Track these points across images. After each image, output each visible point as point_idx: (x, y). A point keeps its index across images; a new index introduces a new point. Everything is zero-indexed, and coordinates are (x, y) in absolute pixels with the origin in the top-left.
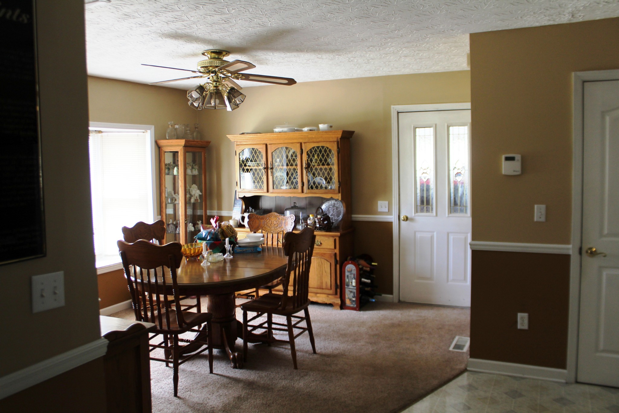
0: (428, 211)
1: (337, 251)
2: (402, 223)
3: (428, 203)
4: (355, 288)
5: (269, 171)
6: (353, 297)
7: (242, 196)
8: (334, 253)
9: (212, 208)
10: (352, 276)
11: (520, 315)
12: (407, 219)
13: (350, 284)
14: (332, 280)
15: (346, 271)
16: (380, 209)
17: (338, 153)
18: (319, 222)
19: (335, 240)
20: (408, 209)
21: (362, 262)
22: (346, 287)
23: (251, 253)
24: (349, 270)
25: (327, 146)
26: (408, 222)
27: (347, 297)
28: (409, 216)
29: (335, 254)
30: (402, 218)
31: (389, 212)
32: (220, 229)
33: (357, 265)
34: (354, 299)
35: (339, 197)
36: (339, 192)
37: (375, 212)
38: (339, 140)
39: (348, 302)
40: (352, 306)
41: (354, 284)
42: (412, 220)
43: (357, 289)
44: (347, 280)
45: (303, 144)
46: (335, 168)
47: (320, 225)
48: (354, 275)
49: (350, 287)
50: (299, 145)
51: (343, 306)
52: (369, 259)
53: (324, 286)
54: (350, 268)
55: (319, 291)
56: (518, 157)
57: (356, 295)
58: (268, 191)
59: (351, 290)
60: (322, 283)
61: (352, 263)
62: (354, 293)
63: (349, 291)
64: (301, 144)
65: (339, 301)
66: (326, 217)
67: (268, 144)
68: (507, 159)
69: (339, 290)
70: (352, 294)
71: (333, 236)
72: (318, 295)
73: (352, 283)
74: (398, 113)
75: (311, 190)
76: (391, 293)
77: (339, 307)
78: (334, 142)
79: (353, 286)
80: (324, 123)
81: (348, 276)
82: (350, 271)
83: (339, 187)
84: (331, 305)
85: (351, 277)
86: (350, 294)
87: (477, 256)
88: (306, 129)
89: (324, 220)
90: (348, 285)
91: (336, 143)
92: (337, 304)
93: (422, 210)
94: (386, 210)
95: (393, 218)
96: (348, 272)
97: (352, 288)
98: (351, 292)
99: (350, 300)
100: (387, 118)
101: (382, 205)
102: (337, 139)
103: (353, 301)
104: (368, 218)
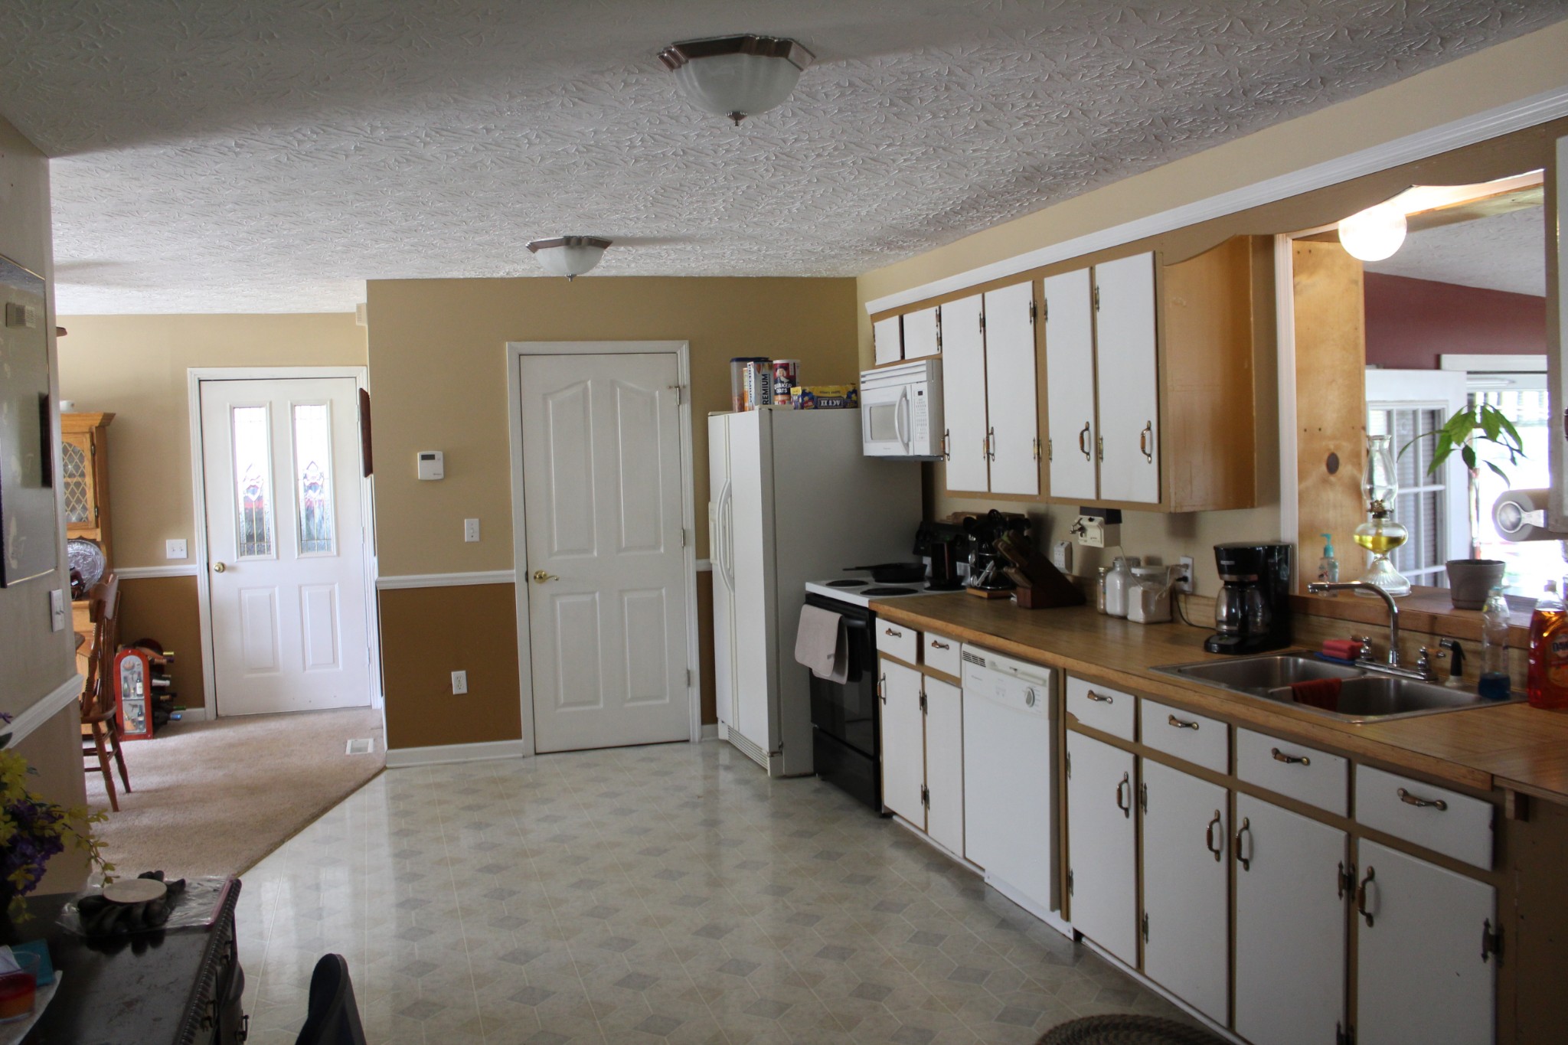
0: (261, 551)
2: (215, 575)
3: (261, 537)
4: (143, 697)
6: (139, 715)
10: (136, 676)
11: (454, 674)
12: (223, 568)
13: (132, 691)
15: (122, 668)
16: (169, 555)
17: (93, 455)
20: (225, 548)
21: (150, 653)
22: (123, 698)
24: (127, 666)
25: (70, 442)
26: (225, 572)
27: (125, 716)
28: (227, 564)
30: (214, 566)
31: (190, 557)
33: (141, 655)
34: (141, 719)
35: (97, 535)
36: (97, 527)
37: (162, 561)
38: (94, 431)
39: (130, 727)
40: (138, 731)
41: (140, 691)
42: (233, 569)
43: (146, 700)
44: (125, 686)
46: (87, 481)
48: (139, 674)
49: (132, 697)
52: (155, 646)
54: (131, 663)
56: (439, 455)
57: (144, 711)
59: (133, 703)
61: (133, 653)
62: (141, 707)
63: (130, 704)
66: (75, 574)
68: (424, 457)
70: (137, 711)
73: (135, 689)
74: (200, 381)
76: (202, 704)
78: (84, 433)
79: (138, 695)
81: (126, 678)
82: (131, 669)
83: (97, 516)
85: (132, 678)
86: (133, 711)
87: (388, 598)
90: (127, 695)
91: (88, 436)
93: (250, 552)
94: (181, 554)
95: (195, 568)
96: (127, 669)
97: (136, 698)
98: (135, 706)
99: (133, 721)
100: (180, 389)
101: (174, 547)
102: (90, 428)
103: (140, 722)
104: (151, 571)
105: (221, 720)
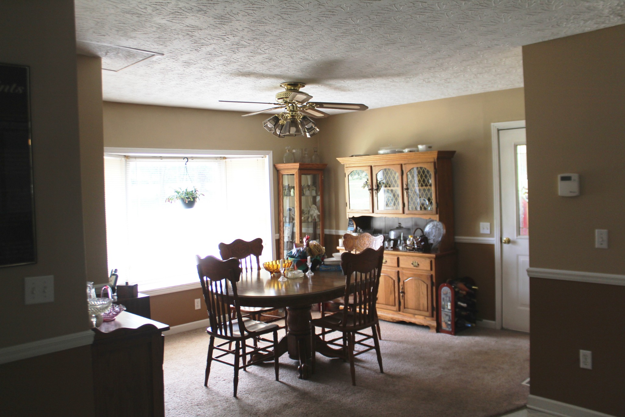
1: (433, 273)
2: (505, 246)
4: (451, 311)
5: (374, 192)
6: (449, 321)
7: (351, 217)
8: (430, 275)
10: (448, 299)
11: (582, 352)
12: (509, 242)
13: (446, 307)
14: (429, 302)
15: (442, 293)
16: (482, 231)
17: (435, 174)
18: (417, 243)
19: (431, 262)
20: (510, 231)
21: (461, 285)
22: (442, 310)
23: (335, 271)
24: (445, 292)
25: (425, 167)
26: (510, 245)
27: (443, 320)
28: (511, 239)
29: (432, 276)
30: (504, 240)
31: (491, 234)
33: (452, 288)
34: (449, 323)
35: (437, 217)
36: (437, 213)
37: (476, 233)
38: (436, 161)
39: (444, 326)
40: (447, 329)
41: (449, 307)
42: (515, 243)
43: (452, 313)
44: (443, 303)
45: (403, 166)
46: (433, 188)
47: (417, 246)
48: (449, 298)
49: (446, 310)
50: (399, 167)
51: (439, 329)
52: (469, 282)
53: (421, 308)
54: (446, 291)
55: (417, 312)
56: (575, 176)
57: (451, 319)
58: (373, 212)
59: (446, 313)
60: (419, 304)
61: (447, 286)
62: (449, 316)
63: (445, 314)
64: (401, 165)
65: (434, 324)
66: (424, 238)
67: (373, 166)
68: (564, 179)
69: (435, 313)
70: (448, 318)
71: (429, 258)
72: (416, 316)
73: (447, 306)
74: (498, 130)
76: (493, 318)
77: (435, 331)
78: (431, 162)
79: (449, 310)
80: (422, 144)
81: (443, 299)
82: (446, 294)
83: (437, 208)
84: (427, 327)
85: (446, 299)
86: (446, 319)
88: (406, 150)
89: (421, 241)
90: (444, 308)
91: (433, 164)
92: (433, 327)
94: (488, 232)
95: (494, 240)
96: (444, 294)
97: (448, 311)
98: (447, 315)
99: (446, 323)
100: (487, 136)
101: (484, 227)
102: (434, 160)
103: (449, 325)
104: (471, 240)
105: (505, 332)
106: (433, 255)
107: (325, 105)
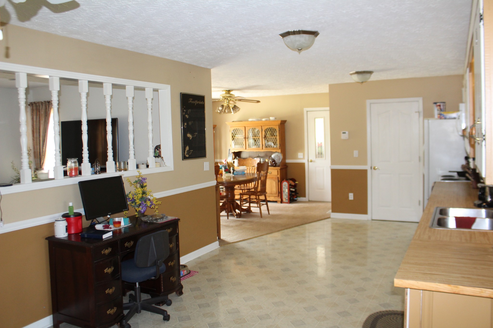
0: (321, 157)
1: (279, 176)
2: (310, 163)
3: (321, 154)
4: (288, 193)
5: (247, 139)
7: (233, 152)
8: (277, 177)
9: (217, 158)
10: (286, 187)
11: (350, 194)
12: (311, 161)
13: (285, 191)
14: (277, 190)
15: (283, 185)
16: (299, 157)
17: (279, 131)
18: (270, 163)
19: (278, 171)
20: (312, 157)
21: (291, 181)
23: (241, 174)
25: (274, 128)
26: (312, 163)
27: (284, 197)
28: (313, 160)
29: (278, 178)
30: (309, 161)
31: (304, 158)
32: (228, 164)
33: (288, 183)
35: (280, 151)
36: (280, 149)
37: (296, 158)
38: (279, 125)
39: (284, 200)
40: (286, 201)
42: (314, 161)
45: (263, 127)
46: (278, 137)
47: (271, 164)
48: (287, 187)
49: (285, 193)
50: (260, 127)
51: (282, 202)
52: (294, 180)
53: (273, 193)
54: (285, 184)
55: (271, 195)
56: (347, 132)
58: (246, 149)
59: (285, 194)
60: (272, 191)
61: (286, 181)
62: (287, 195)
64: (262, 126)
65: (280, 200)
66: (274, 161)
67: (246, 127)
68: (344, 133)
69: (280, 195)
70: (286, 196)
71: (277, 169)
72: (270, 197)
73: (286, 191)
74: (307, 111)
75: (266, 148)
76: (304, 196)
77: (280, 203)
78: (277, 125)
80: (272, 116)
81: (284, 188)
82: (285, 185)
83: (280, 147)
84: (276, 202)
87: (334, 172)
88: (264, 120)
89: (273, 162)
90: (284, 192)
92: (279, 201)
93: (319, 157)
94: (302, 157)
95: (305, 161)
98: (286, 195)
100: (302, 114)
101: (300, 155)
103: (287, 199)
104: (294, 161)
105: (310, 201)
106: (279, 168)
107: (242, 100)
